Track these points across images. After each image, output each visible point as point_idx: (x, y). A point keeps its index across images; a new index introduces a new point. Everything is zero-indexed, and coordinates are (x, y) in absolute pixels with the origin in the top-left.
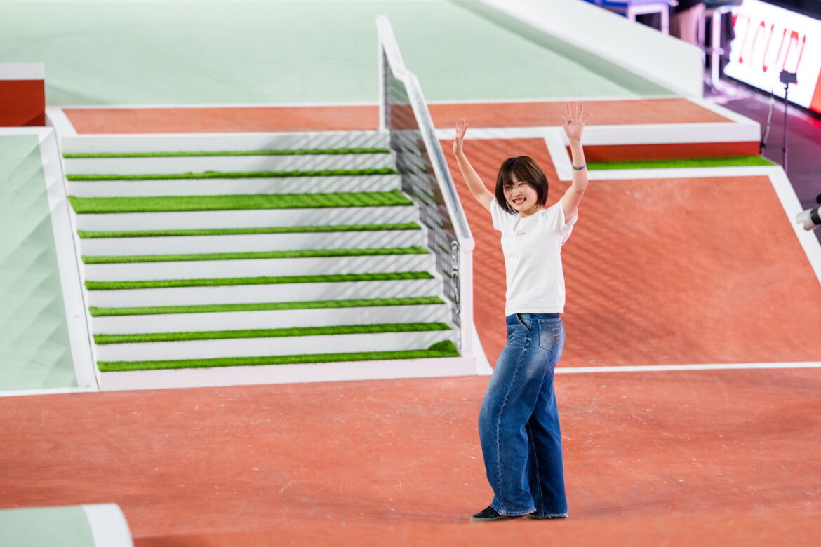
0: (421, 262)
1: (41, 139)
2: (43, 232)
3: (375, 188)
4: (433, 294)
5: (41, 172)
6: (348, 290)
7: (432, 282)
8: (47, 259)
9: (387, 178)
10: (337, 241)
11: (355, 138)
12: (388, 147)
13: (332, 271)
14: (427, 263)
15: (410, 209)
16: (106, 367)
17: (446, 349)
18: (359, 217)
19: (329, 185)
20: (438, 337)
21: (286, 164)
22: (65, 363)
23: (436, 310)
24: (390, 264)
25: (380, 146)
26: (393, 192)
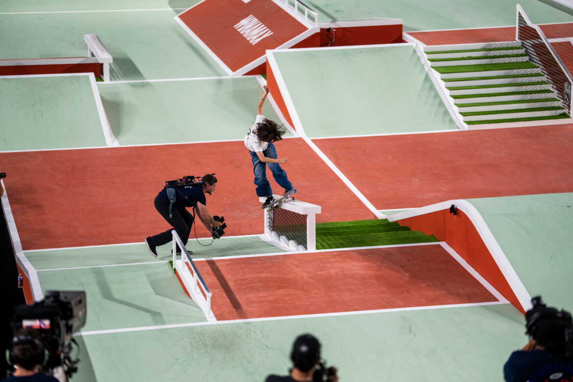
0: (547, 87)
1: (414, 46)
2: (427, 78)
3: (521, 61)
4: (554, 97)
5: (419, 58)
6: (528, 97)
7: (554, 93)
8: (432, 87)
9: (524, 58)
10: (519, 80)
11: (509, 43)
12: (521, 46)
13: (521, 90)
14: (549, 87)
15: (538, 69)
16: (469, 123)
17: (565, 116)
18: (523, 71)
19: (507, 60)
20: (561, 111)
21: (492, 53)
22: (451, 121)
23: (558, 103)
24: (538, 88)
25: (518, 46)
26: (527, 61)
